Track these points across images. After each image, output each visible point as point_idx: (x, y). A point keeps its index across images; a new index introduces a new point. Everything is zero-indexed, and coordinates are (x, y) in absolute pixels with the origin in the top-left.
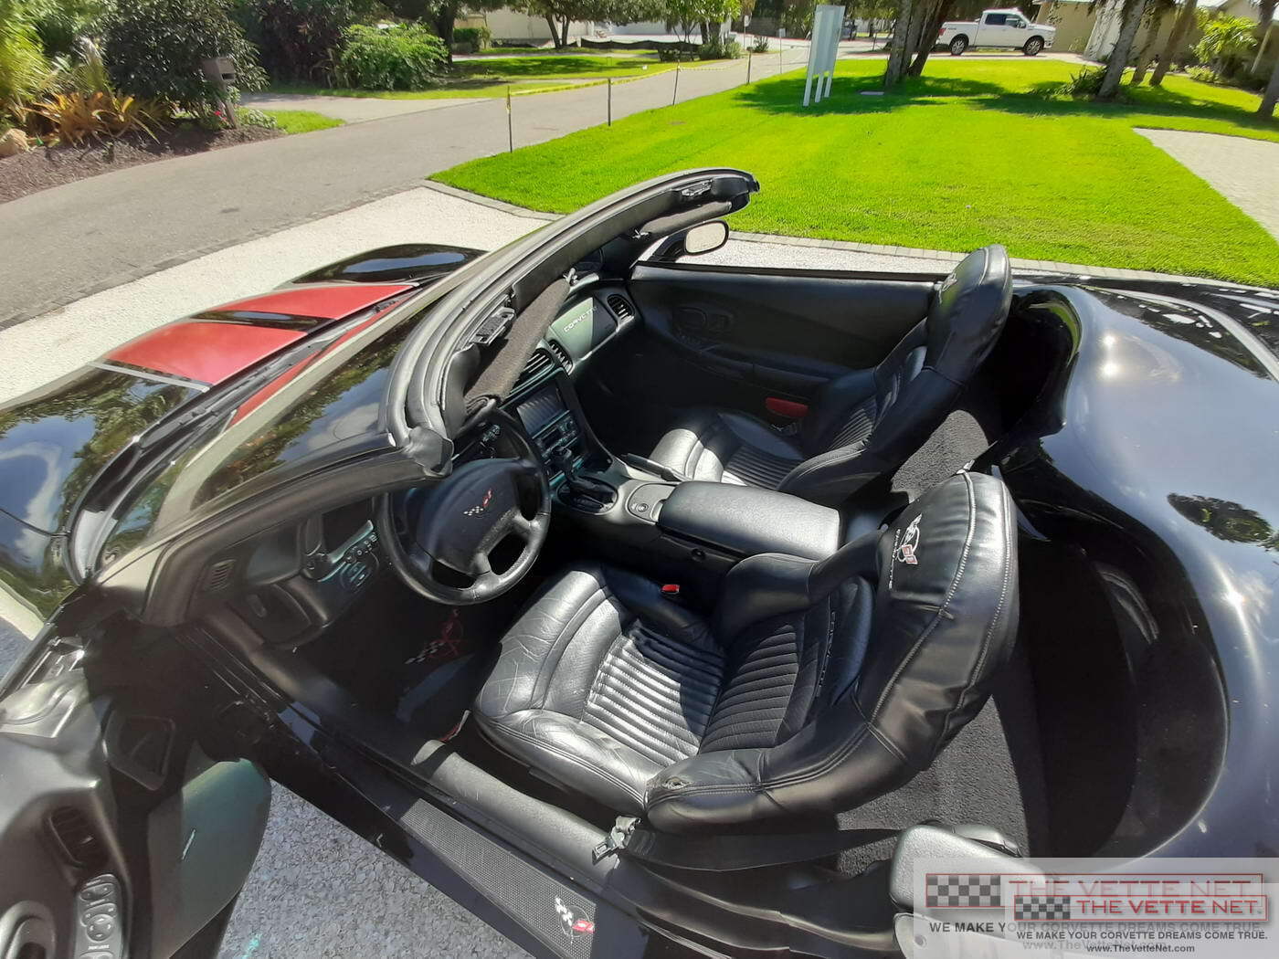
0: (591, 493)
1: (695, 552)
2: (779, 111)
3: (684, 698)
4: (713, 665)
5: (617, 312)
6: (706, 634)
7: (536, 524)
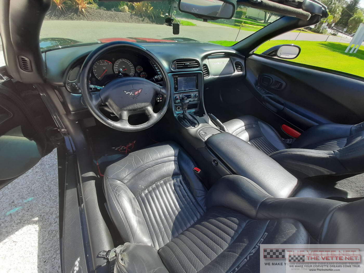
0: (189, 121)
1: (214, 161)
2: (334, 51)
3: (179, 216)
4: (199, 212)
5: (236, 68)
6: (203, 197)
7: (155, 115)
